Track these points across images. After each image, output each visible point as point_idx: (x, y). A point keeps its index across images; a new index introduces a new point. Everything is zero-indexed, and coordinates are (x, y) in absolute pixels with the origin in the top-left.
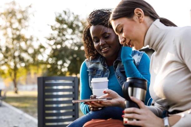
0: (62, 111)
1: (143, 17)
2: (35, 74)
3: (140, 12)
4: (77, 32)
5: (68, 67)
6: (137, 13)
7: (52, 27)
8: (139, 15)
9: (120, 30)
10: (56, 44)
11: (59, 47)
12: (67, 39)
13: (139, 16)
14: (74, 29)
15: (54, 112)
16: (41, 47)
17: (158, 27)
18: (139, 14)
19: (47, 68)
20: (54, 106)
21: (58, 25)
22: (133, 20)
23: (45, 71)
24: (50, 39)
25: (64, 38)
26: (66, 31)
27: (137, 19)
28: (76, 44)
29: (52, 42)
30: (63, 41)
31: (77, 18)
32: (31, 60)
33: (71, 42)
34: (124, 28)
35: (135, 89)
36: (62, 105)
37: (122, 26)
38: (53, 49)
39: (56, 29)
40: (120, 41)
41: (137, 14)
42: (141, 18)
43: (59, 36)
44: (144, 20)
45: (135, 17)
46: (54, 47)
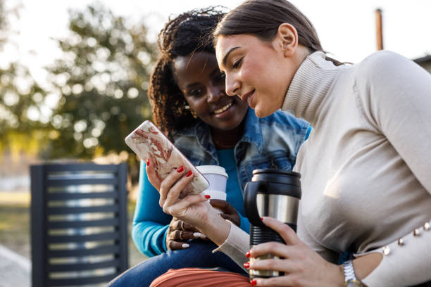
0: (89, 245)
1: (294, 46)
2: (22, 152)
3: (292, 34)
4: (119, 55)
5: (100, 138)
6: (284, 33)
7: (61, 43)
8: (286, 38)
9: (235, 61)
10: (71, 82)
11: (78, 89)
12: (96, 73)
13: (286, 41)
14: (112, 50)
15: (72, 246)
16: (36, 89)
17: (320, 66)
18: (287, 36)
19: (50, 140)
20: (71, 232)
21: (75, 39)
22: (271, 47)
23: (46, 147)
24: (57, 72)
25: (89, 70)
26: (95, 53)
27: (281, 46)
28: (118, 85)
29: (62, 79)
30: (88, 76)
31: (119, 23)
32: (12, 121)
33: (106, 78)
34: (246, 59)
35: (272, 197)
36: (88, 231)
37: (242, 54)
38: (64, 95)
39: (70, 48)
40: (227, 88)
41: (282, 36)
42: (289, 46)
43: (77, 64)
44: (295, 53)
45: (278, 42)
46: (67, 90)
